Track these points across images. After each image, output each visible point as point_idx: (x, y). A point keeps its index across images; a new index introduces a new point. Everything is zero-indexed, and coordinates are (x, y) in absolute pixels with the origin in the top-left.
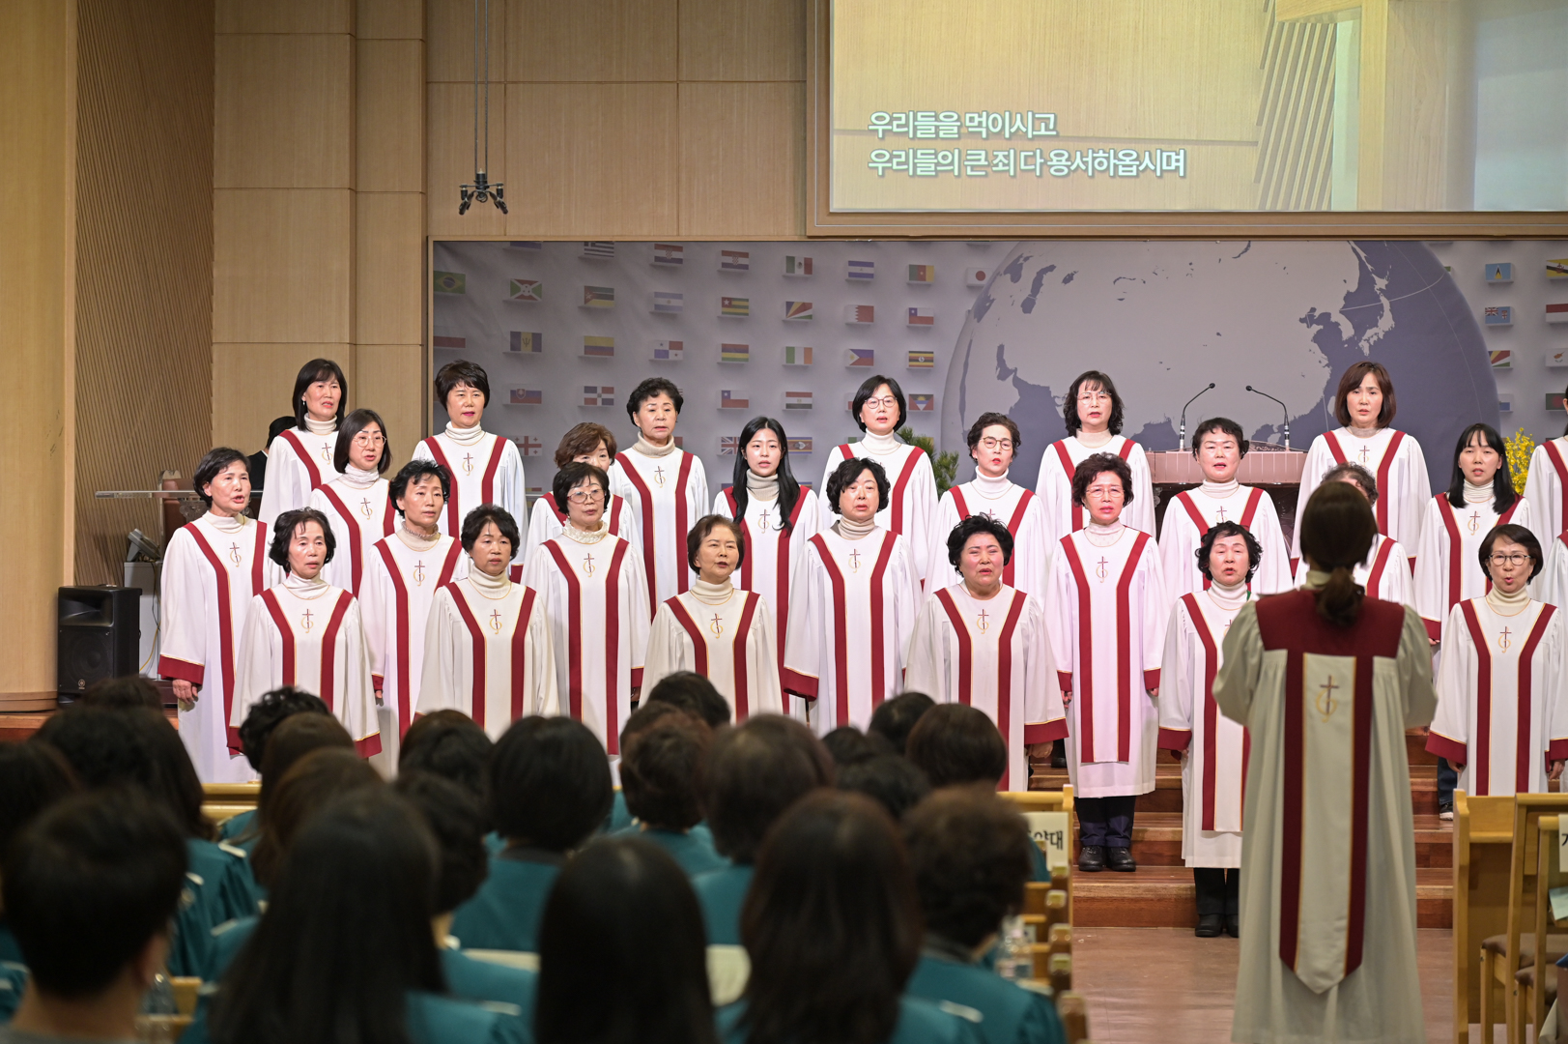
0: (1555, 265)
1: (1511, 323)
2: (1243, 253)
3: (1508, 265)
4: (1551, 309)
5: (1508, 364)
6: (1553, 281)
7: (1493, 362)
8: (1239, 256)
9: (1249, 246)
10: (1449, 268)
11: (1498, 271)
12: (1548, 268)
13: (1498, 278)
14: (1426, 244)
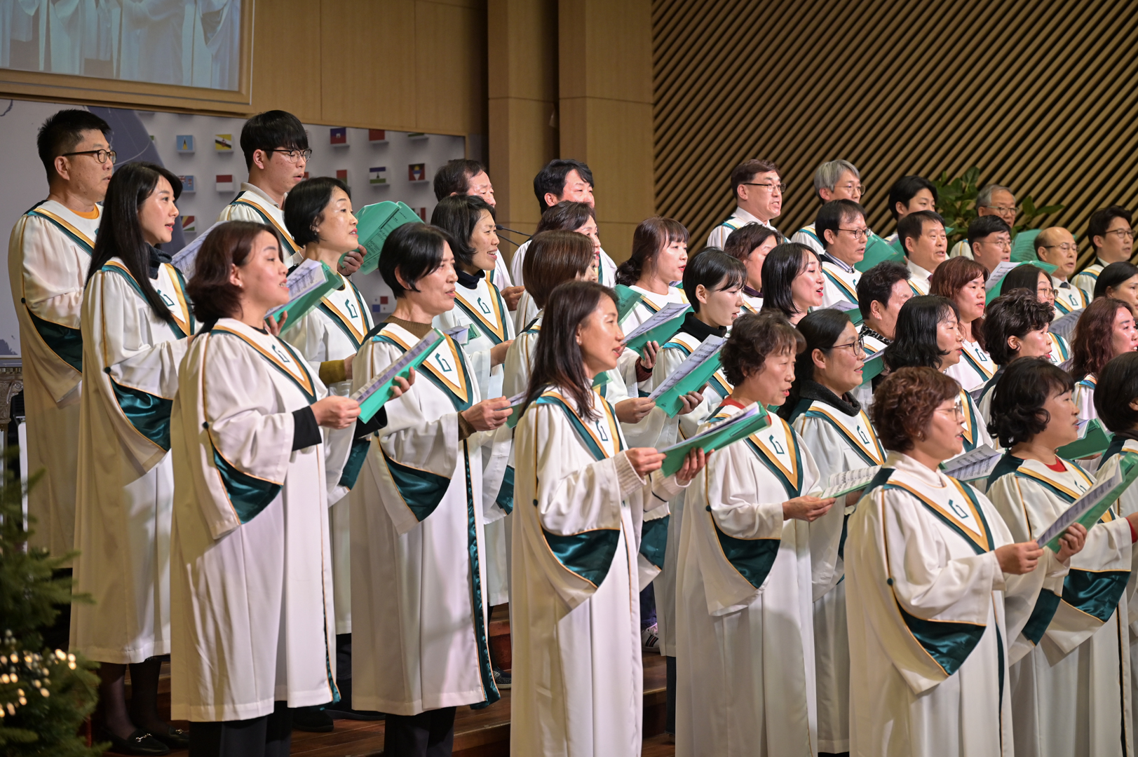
0: (220, 139)
1: (194, 191)
2: (7, 111)
3: (191, 137)
4: (221, 179)
5: (193, 229)
6: (220, 154)
7: (184, 226)
8: (4, 114)
9: (11, 105)
10: (152, 137)
11: (185, 142)
12: (217, 142)
13: (185, 149)
14: (136, 113)
